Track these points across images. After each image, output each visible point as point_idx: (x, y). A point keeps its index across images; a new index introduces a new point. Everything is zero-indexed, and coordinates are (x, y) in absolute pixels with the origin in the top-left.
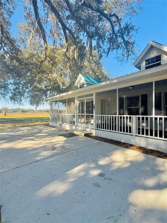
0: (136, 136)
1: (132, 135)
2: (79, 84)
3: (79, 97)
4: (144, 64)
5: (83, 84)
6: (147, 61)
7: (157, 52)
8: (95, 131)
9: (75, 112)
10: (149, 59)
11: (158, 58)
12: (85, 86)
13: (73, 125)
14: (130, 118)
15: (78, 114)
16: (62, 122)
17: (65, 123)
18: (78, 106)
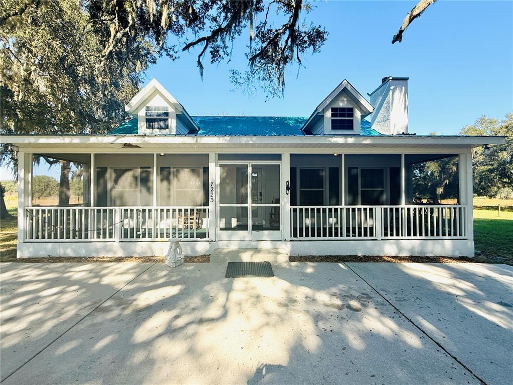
0: (382, 240)
1: (376, 240)
2: (144, 108)
3: (221, 157)
4: (328, 114)
5: (161, 112)
6: (333, 110)
7: (348, 101)
8: (289, 244)
9: (210, 200)
10: (337, 108)
11: (350, 112)
12: (169, 120)
13: (195, 239)
14: (371, 210)
15: (219, 205)
16: (129, 235)
17: (147, 239)
18: (218, 182)
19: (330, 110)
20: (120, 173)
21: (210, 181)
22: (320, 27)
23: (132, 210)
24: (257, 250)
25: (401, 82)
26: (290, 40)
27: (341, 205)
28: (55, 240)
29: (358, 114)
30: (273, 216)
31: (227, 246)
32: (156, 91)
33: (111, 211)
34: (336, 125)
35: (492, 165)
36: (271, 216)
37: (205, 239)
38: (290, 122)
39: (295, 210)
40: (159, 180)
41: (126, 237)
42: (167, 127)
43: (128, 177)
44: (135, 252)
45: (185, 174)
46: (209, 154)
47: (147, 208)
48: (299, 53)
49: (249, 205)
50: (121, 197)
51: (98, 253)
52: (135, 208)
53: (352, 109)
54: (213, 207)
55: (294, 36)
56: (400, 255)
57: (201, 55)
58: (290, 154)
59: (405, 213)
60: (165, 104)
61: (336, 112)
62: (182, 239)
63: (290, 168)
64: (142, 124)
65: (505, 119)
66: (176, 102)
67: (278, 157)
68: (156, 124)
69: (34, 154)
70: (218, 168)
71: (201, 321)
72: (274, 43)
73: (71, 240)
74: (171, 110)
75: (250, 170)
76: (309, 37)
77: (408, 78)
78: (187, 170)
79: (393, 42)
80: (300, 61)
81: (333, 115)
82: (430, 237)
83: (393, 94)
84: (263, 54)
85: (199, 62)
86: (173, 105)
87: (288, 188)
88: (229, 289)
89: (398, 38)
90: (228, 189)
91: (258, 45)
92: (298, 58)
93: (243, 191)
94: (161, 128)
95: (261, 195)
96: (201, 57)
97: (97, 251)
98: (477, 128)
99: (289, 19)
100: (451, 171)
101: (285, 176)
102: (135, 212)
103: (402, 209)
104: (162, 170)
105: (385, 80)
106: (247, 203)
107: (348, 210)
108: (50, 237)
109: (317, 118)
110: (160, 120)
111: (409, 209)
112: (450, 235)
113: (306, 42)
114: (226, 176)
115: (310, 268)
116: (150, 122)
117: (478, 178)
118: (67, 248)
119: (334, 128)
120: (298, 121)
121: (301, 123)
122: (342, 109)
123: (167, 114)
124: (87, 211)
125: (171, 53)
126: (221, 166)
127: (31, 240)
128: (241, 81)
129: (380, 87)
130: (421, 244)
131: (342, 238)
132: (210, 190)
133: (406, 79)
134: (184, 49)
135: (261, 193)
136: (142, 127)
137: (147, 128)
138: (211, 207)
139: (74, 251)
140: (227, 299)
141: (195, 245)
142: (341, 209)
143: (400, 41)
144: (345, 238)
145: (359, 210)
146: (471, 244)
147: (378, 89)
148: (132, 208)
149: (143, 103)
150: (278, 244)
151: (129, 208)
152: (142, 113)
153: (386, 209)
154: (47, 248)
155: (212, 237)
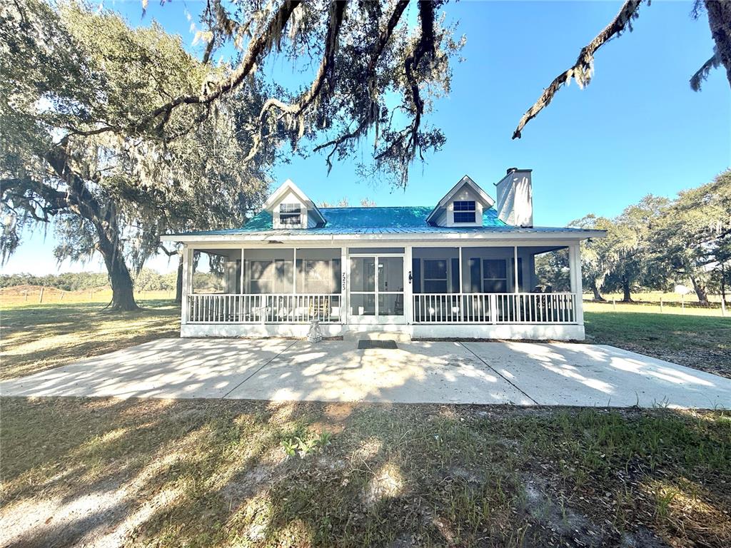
0: (497, 324)
1: (491, 324)
2: (279, 205)
3: (351, 251)
4: (451, 207)
5: (294, 209)
6: (455, 203)
7: (469, 194)
8: (412, 327)
9: (343, 288)
10: (459, 202)
11: (472, 205)
12: (301, 216)
13: (329, 322)
14: (486, 297)
15: (349, 293)
16: (272, 319)
17: (288, 322)
18: (349, 272)
19: (452, 204)
20: (265, 265)
21: (343, 272)
22: (440, 130)
23: (275, 297)
24: (383, 332)
25: (525, 174)
26: (413, 140)
27: (459, 292)
28: (212, 322)
29: (479, 207)
30: (398, 305)
31: (357, 329)
32: (290, 190)
33: (258, 298)
34: (458, 218)
35: (660, 252)
36: (396, 305)
37: (338, 322)
38: (416, 212)
39: (417, 297)
40: (298, 272)
41: (270, 320)
42: (299, 222)
43: (272, 269)
44: (278, 333)
45: (320, 266)
46: (341, 249)
47: (288, 295)
48: (422, 152)
49: (377, 293)
50: (266, 286)
51: (247, 334)
52: (278, 295)
53: (474, 202)
54: (345, 294)
55: (417, 139)
56: (513, 338)
57: (331, 155)
58: (413, 248)
59: (518, 299)
60: (298, 201)
61: (458, 205)
62: (324, 322)
63: (413, 259)
64: (277, 220)
65: (678, 197)
66: (308, 199)
67: (402, 250)
68: (289, 220)
69: (195, 250)
70: (349, 261)
71: (345, 369)
72: (398, 143)
73: (224, 322)
74: (302, 206)
75: (377, 262)
76: (430, 138)
77: (531, 170)
78: (321, 262)
79: (513, 138)
80: (423, 159)
81: (455, 209)
82: (542, 322)
83: (516, 186)
84: (388, 153)
85: (328, 161)
86: (306, 203)
87: (410, 278)
88: (362, 355)
89: (517, 134)
90: (357, 279)
91: (383, 145)
92: (421, 156)
93: (371, 280)
94: (293, 223)
95: (386, 285)
96: (331, 158)
97: (246, 332)
98: (642, 208)
99: (412, 122)
100: (612, 260)
101: (408, 267)
102: (278, 299)
103: (515, 296)
104: (299, 262)
105: (509, 171)
106: (374, 291)
107: (465, 297)
108: (207, 320)
109: (440, 211)
110: (293, 216)
111: (522, 297)
112: (561, 320)
113: (428, 142)
114: (356, 267)
115: (427, 345)
116: (283, 218)
117: (645, 268)
118: (221, 329)
119: (456, 221)
120: (424, 211)
121: (426, 213)
122: (464, 203)
123: (298, 210)
124: (237, 298)
125: (303, 152)
126: (351, 258)
127: (191, 322)
128: (367, 173)
129: (505, 178)
130: (533, 329)
131: (460, 323)
132: (342, 279)
133: (530, 171)
134: (315, 150)
135: (386, 283)
136: (277, 223)
137: (281, 223)
138: (343, 294)
139: (227, 332)
140: (361, 360)
141: (328, 328)
142: (459, 297)
143: (520, 138)
144: (463, 322)
145: (476, 297)
146: (582, 329)
147: (503, 180)
148: (275, 295)
149: (278, 201)
150: (403, 328)
151: (273, 295)
152: (277, 210)
153: (500, 297)
154: (204, 329)
155: (344, 321)
